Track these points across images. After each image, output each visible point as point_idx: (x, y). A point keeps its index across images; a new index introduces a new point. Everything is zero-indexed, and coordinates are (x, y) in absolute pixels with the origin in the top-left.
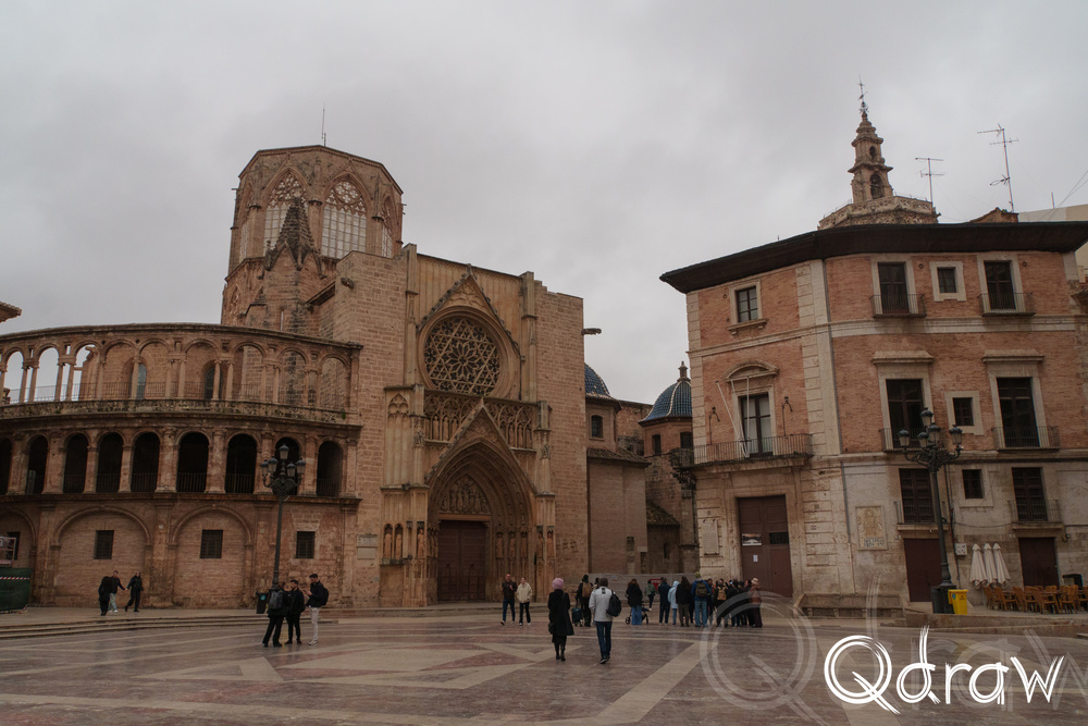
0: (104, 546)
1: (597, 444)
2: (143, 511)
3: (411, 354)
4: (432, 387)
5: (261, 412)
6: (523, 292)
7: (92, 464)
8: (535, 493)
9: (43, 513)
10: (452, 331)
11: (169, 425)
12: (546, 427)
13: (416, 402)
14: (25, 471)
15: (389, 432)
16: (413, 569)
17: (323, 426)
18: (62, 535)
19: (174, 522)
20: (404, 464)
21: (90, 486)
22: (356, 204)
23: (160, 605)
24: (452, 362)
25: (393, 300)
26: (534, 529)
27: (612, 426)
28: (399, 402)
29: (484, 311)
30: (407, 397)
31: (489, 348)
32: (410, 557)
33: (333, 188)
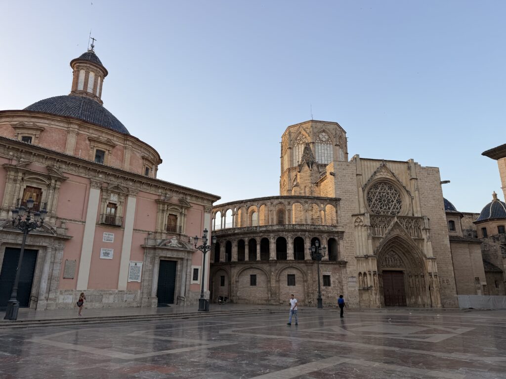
0: (253, 281)
1: (453, 234)
2: (266, 267)
3: (361, 200)
4: (373, 213)
5: (304, 228)
6: (409, 168)
7: (247, 251)
8: (426, 257)
9: (232, 269)
10: (378, 189)
11: (272, 235)
12: (428, 228)
13: (366, 220)
14: (225, 254)
15: (356, 233)
16: (374, 292)
17: (329, 232)
18: (239, 276)
19: (277, 272)
20: (364, 247)
21: (247, 258)
22: (328, 140)
23: (275, 304)
24: (379, 202)
25: (351, 178)
26: (427, 274)
27: (460, 225)
28: (359, 220)
29: (392, 178)
30: (362, 218)
31: (396, 194)
32: (371, 287)
33: (318, 136)
